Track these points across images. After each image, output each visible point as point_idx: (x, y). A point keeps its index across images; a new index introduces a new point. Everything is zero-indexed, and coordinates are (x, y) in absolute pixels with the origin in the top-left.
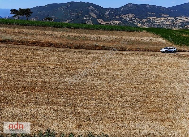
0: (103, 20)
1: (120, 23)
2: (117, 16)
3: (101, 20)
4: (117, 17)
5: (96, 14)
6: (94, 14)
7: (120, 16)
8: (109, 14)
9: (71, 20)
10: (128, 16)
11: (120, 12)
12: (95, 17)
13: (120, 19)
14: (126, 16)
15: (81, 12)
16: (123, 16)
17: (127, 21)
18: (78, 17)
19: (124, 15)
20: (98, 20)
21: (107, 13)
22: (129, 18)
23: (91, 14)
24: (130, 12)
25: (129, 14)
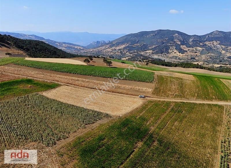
0: (186, 46)
1: (203, 50)
2: (201, 42)
3: (184, 46)
4: (201, 44)
5: (181, 41)
6: (178, 41)
7: (205, 43)
8: (193, 41)
9: (157, 46)
10: (213, 43)
11: (205, 39)
12: (179, 43)
13: (204, 46)
14: (211, 43)
15: (166, 39)
16: (207, 43)
17: (211, 48)
18: (163, 43)
19: (209, 42)
20: (181, 46)
21: (191, 40)
22: (213, 45)
23: (175, 40)
24: (216, 39)
25: (214, 42)
